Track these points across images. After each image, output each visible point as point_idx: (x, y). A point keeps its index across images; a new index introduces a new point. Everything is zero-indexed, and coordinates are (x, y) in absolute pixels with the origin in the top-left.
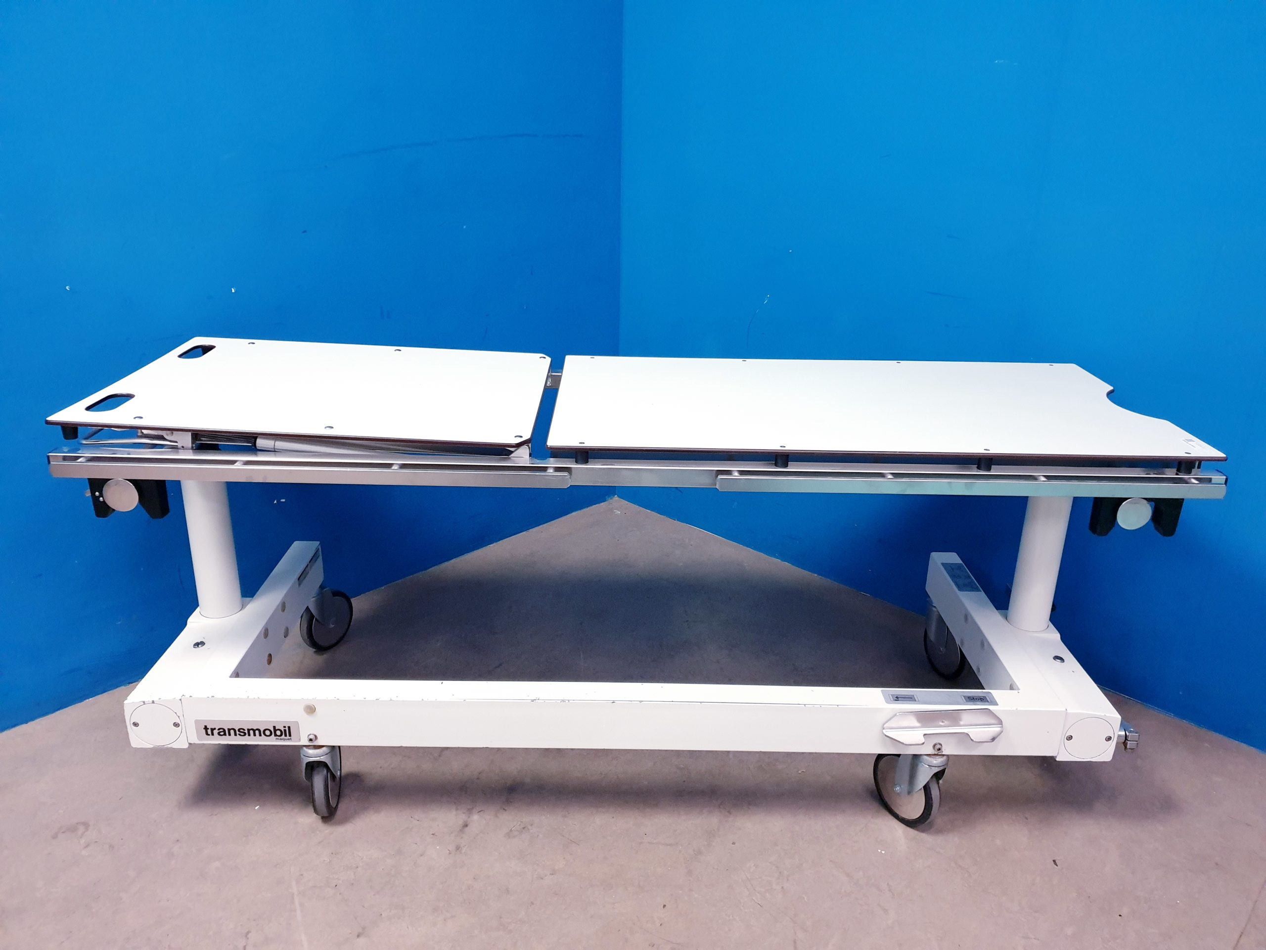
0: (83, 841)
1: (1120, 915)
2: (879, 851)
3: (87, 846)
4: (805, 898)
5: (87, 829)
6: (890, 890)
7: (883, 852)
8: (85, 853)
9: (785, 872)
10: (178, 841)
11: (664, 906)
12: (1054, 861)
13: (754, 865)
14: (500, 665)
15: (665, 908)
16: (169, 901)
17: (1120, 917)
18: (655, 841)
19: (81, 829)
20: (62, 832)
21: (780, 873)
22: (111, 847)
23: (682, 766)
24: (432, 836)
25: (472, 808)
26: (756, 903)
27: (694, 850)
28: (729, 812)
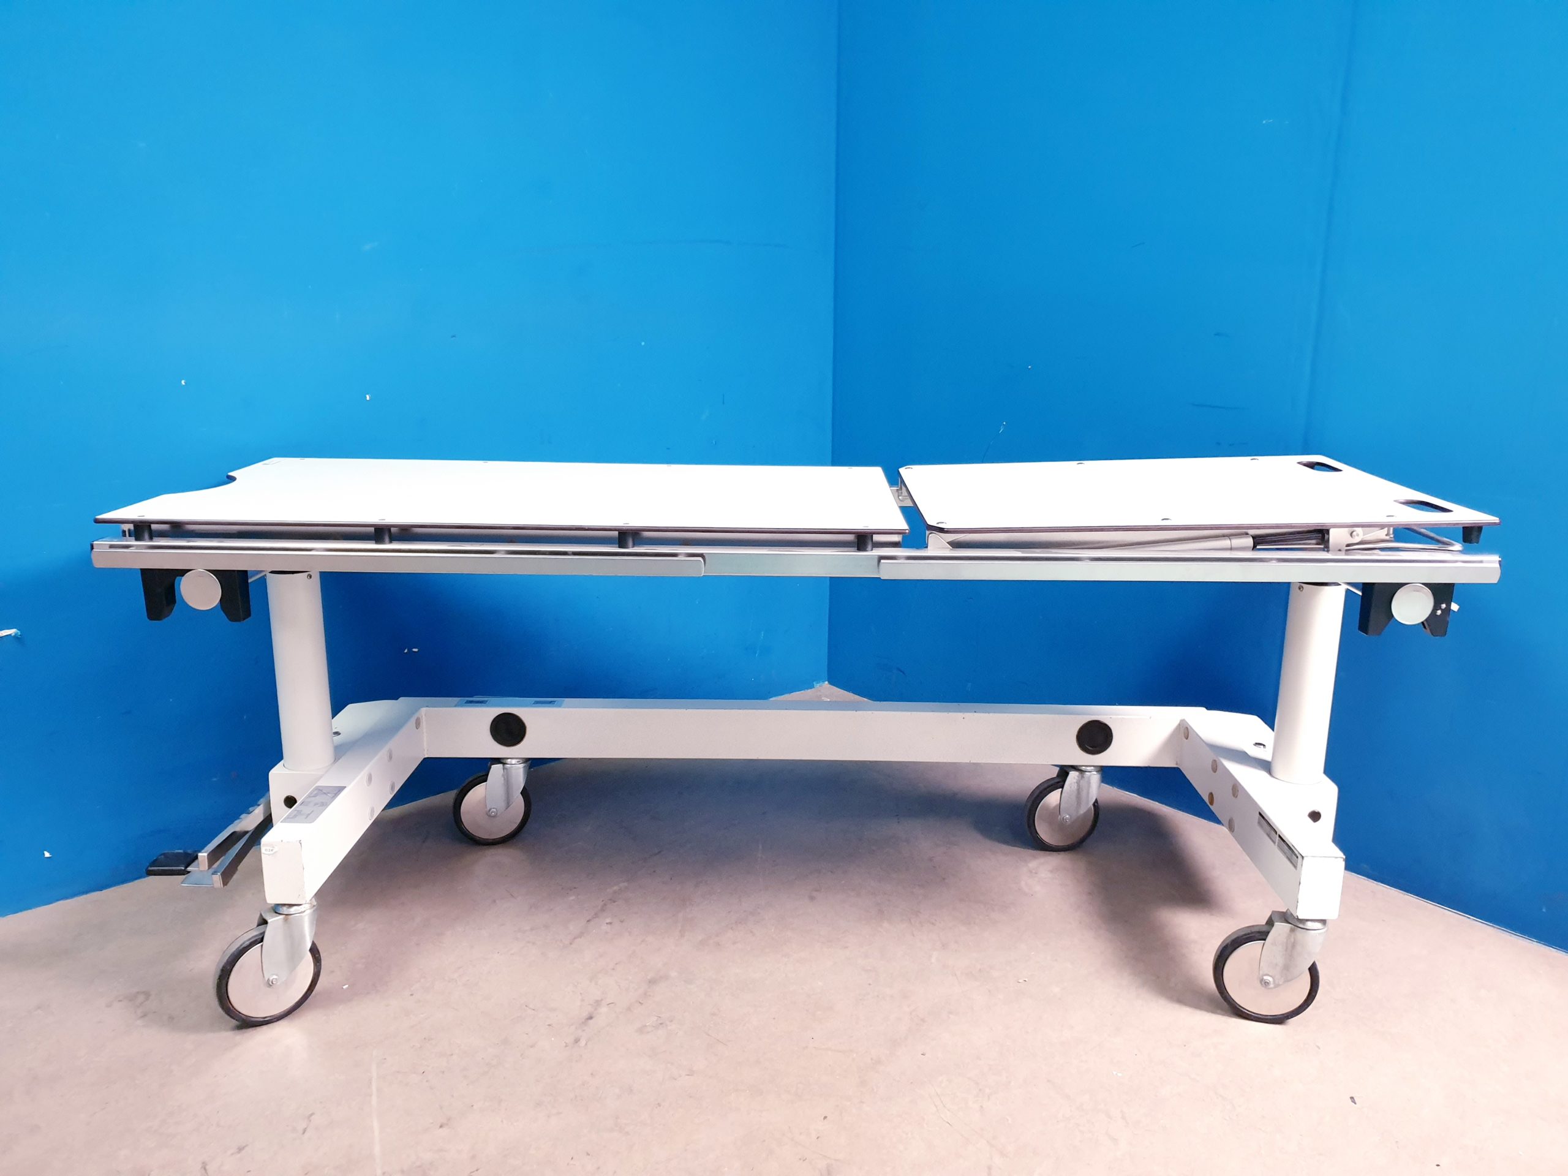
0: (140, 1011)
3: (144, 1016)
4: (1010, 1120)
5: (147, 999)
6: (1123, 1118)
7: (1119, 1075)
8: (140, 1022)
9: (987, 1089)
11: (825, 1118)
12: (1352, 1098)
13: (947, 1080)
15: (826, 1120)
17: (1438, 1167)
18: (823, 1047)
19: (141, 999)
20: (119, 1001)
21: (980, 1090)
22: (171, 1018)
23: (869, 968)
24: (548, 1027)
25: (602, 1000)
26: (944, 1121)
27: (872, 1059)
28: (923, 1020)
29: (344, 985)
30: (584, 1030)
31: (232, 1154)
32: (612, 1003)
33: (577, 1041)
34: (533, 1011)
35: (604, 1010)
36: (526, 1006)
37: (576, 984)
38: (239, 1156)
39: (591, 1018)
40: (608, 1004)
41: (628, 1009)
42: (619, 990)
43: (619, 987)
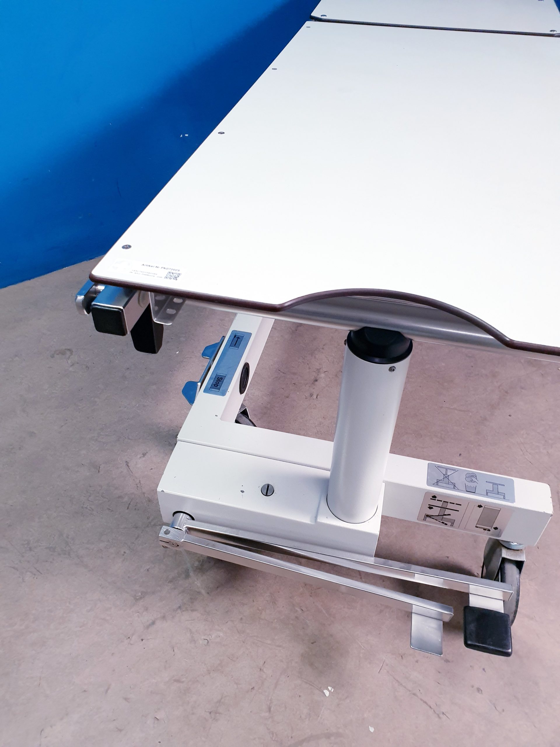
0: (70, 361)
3: (73, 365)
5: (71, 354)
8: (71, 369)
9: (550, 441)
11: (460, 455)
13: (526, 433)
15: (461, 456)
18: (451, 407)
19: (68, 354)
20: (57, 354)
22: (87, 367)
25: (320, 369)
26: (528, 461)
27: (481, 417)
28: (506, 392)
30: (314, 388)
31: (140, 457)
32: (327, 371)
33: (311, 395)
34: (283, 374)
35: (323, 375)
36: (279, 370)
37: (304, 357)
38: (144, 459)
39: (316, 380)
40: (325, 372)
41: (336, 376)
42: (329, 363)
43: (328, 361)
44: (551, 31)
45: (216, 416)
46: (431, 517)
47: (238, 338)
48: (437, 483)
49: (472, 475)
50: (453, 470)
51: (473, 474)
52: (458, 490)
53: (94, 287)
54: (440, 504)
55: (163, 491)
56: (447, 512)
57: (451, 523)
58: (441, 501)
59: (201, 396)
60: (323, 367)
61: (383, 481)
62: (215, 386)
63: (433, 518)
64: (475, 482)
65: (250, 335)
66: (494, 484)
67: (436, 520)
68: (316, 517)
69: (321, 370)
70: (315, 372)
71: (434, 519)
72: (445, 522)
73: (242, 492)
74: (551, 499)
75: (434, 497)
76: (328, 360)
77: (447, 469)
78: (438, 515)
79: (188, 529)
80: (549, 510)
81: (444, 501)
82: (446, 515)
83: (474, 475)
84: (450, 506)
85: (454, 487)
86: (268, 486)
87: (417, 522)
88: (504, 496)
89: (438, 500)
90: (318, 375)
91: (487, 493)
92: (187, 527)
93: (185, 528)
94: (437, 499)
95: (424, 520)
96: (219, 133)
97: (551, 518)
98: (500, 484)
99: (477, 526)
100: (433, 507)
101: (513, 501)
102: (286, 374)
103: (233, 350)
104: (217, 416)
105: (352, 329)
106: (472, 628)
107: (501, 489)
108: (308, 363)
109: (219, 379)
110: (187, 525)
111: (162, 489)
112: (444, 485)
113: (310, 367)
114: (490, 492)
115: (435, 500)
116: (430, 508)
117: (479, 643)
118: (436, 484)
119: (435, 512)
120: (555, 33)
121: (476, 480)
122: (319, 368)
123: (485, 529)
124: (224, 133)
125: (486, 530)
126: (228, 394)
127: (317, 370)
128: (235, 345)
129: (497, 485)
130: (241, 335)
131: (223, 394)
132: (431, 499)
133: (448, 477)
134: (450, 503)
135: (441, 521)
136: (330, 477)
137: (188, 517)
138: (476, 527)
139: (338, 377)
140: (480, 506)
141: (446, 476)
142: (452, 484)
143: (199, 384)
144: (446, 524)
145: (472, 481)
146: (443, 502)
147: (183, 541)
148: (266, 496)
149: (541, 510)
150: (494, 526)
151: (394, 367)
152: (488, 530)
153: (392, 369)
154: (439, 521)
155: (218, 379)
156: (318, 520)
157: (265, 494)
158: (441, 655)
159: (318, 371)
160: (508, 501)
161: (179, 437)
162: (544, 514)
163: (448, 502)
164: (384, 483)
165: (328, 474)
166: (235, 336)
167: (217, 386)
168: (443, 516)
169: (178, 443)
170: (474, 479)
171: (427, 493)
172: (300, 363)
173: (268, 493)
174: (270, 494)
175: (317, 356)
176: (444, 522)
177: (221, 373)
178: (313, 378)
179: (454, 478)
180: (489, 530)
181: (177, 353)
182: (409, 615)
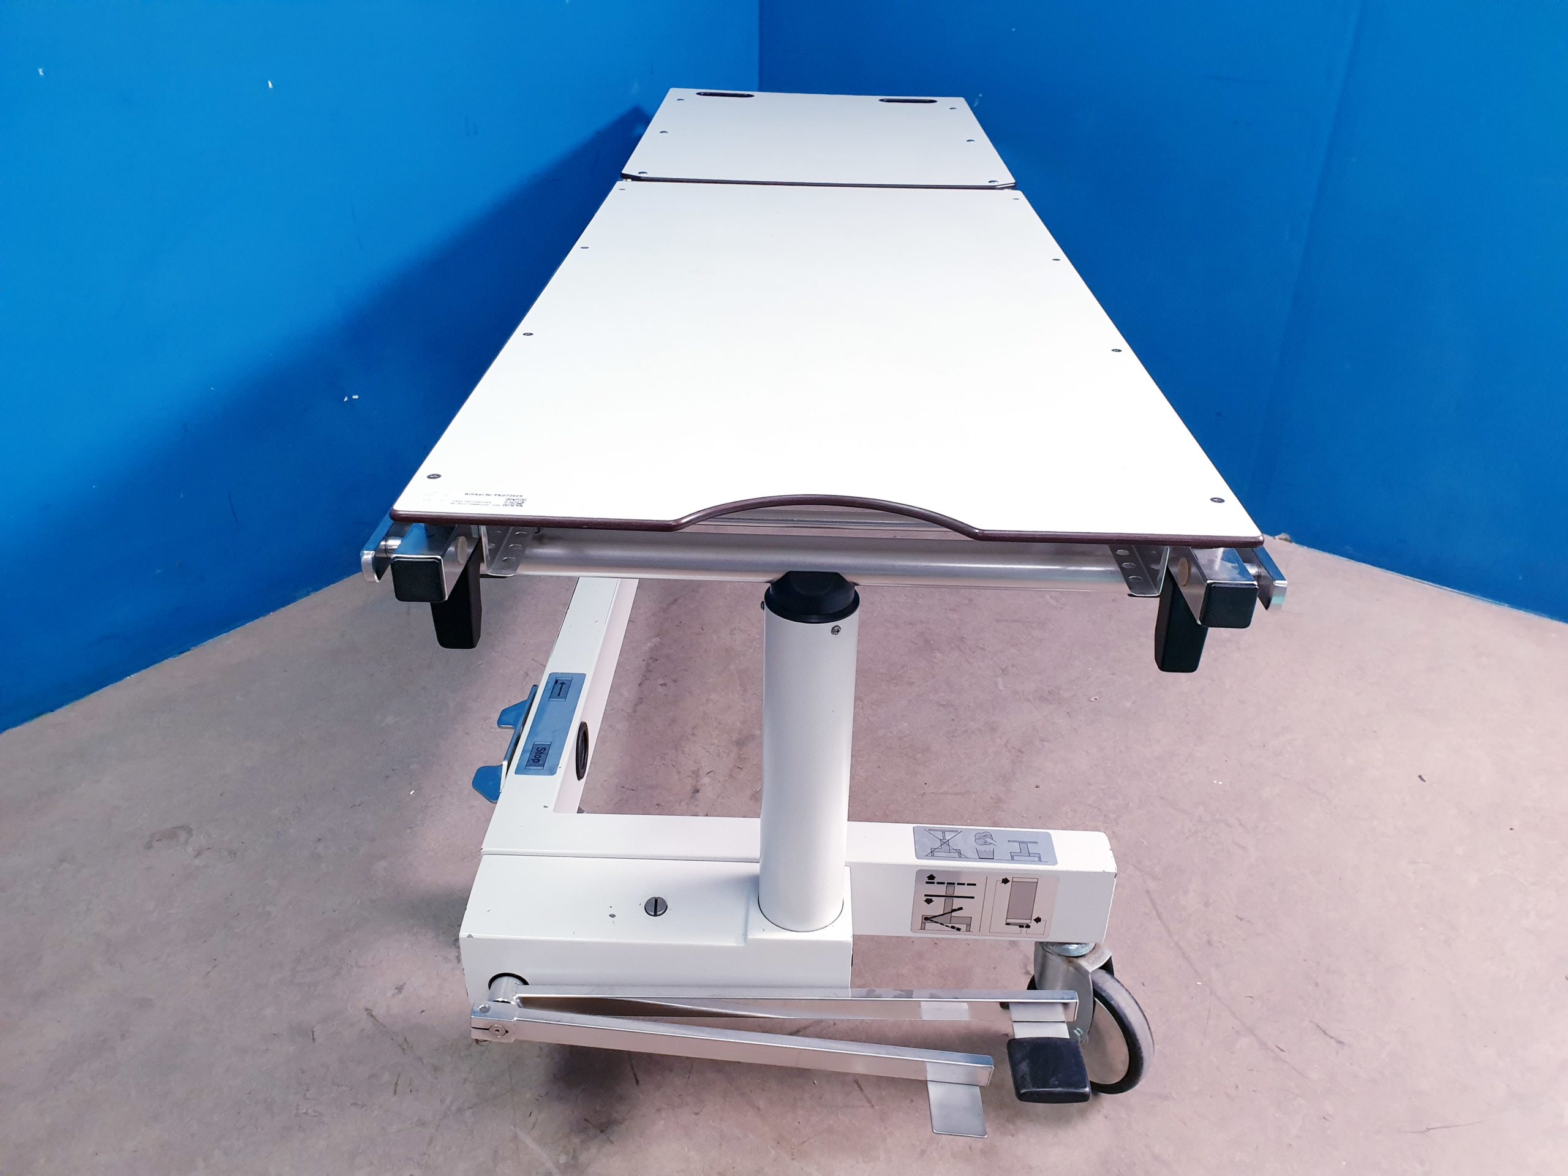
0: (190, 849)
1: (1511, 829)
2: (1215, 782)
3: (198, 854)
4: (1144, 842)
5: (190, 834)
6: (1241, 824)
7: (1220, 783)
8: (197, 862)
9: (1111, 815)
10: (320, 840)
12: (1420, 777)
13: (1071, 810)
14: (676, 600)
16: (336, 912)
17: (1513, 831)
18: (940, 791)
19: (183, 836)
20: (157, 840)
21: (1105, 816)
22: (233, 853)
23: (945, 703)
24: (657, 807)
25: (698, 769)
27: (991, 798)
28: (1021, 751)
29: (411, 791)
32: (711, 771)
35: (706, 780)
37: (662, 755)
39: (698, 791)
40: (708, 774)
41: (731, 776)
42: (710, 756)
43: (709, 754)
44: (990, 182)
45: (545, 807)
46: (932, 919)
47: (563, 684)
48: (932, 854)
49: (985, 834)
50: (953, 831)
51: (987, 833)
52: (967, 859)
53: (383, 543)
54: (941, 890)
55: (470, 936)
56: (957, 903)
57: (966, 925)
58: (944, 883)
59: (512, 783)
60: (704, 765)
61: (846, 863)
62: (533, 762)
63: (935, 922)
64: (991, 844)
65: (584, 675)
66: (1020, 843)
67: (941, 924)
68: (745, 935)
69: (701, 772)
70: (690, 776)
71: (938, 923)
72: (957, 926)
73: (613, 916)
74: (1111, 851)
75: (931, 877)
76: (708, 752)
77: (944, 832)
78: (942, 913)
79: (521, 1001)
80: (1111, 867)
81: (948, 883)
82: (955, 910)
83: (987, 835)
84: (959, 891)
85: (960, 855)
86: (656, 901)
87: (912, 936)
88: (1040, 858)
89: (938, 883)
90: (697, 781)
91: (1012, 857)
92: (519, 998)
93: (516, 999)
94: (935, 881)
95: (923, 928)
96: (524, 334)
97: (1115, 880)
98: (1030, 842)
99: (1009, 921)
100: (933, 898)
101: (1055, 863)
102: (637, 791)
103: (555, 703)
104: (547, 807)
105: (770, 578)
106: (1024, 1069)
107: (1032, 848)
108: (674, 763)
109: (539, 750)
110: (518, 993)
111: (468, 934)
112: (943, 854)
113: (680, 771)
114: (1017, 854)
115: (934, 883)
116: (929, 901)
117: (1039, 1088)
118: (930, 855)
119: (937, 907)
120: (995, 184)
121: (991, 841)
122: (696, 769)
123: (1021, 926)
124: (532, 334)
125: (1023, 927)
126: (560, 771)
127: (693, 774)
128: (559, 695)
129: (1024, 842)
130: (568, 679)
131: (552, 772)
132: (927, 883)
133: (947, 843)
134: (958, 884)
135: (950, 925)
136: (761, 870)
137: (518, 982)
138: (1007, 924)
139: (734, 777)
140: (1005, 881)
141: (945, 841)
142: (955, 851)
143: (505, 763)
144: (959, 929)
145: (985, 843)
146: (946, 884)
147: (517, 1020)
148: (654, 916)
149: (1099, 869)
150: (1034, 917)
151: (837, 626)
152: (1026, 927)
153: (836, 631)
154: (946, 926)
155: (537, 750)
156: (750, 937)
157: (653, 914)
158: (984, 1136)
159: (696, 774)
160: (1046, 863)
161: (486, 847)
162: (1104, 873)
163: (954, 884)
164: (849, 868)
165: (755, 868)
166: (556, 682)
167: (539, 760)
168: (951, 912)
169: (485, 860)
170: (989, 840)
171: (920, 873)
172: (658, 767)
173: (658, 910)
174: (661, 912)
175: (686, 750)
176: (954, 925)
177: (540, 740)
178: (689, 788)
179: (958, 842)
180: (1028, 926)
181: (411, 793)
182: (922, 1086)
